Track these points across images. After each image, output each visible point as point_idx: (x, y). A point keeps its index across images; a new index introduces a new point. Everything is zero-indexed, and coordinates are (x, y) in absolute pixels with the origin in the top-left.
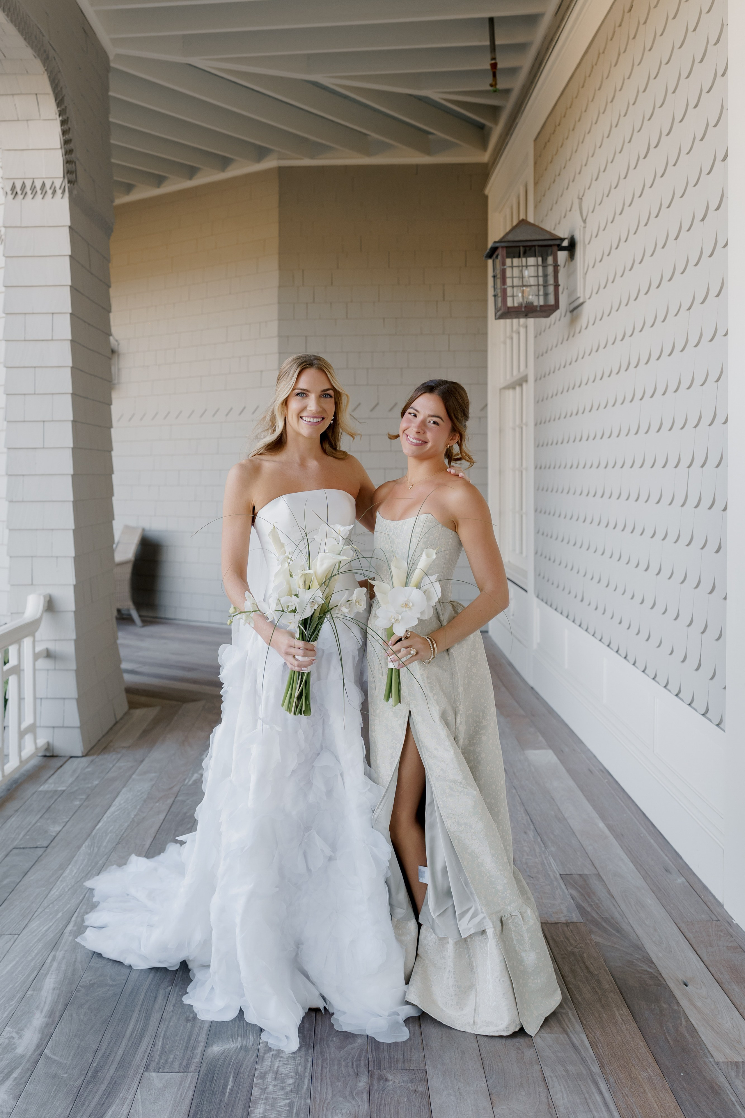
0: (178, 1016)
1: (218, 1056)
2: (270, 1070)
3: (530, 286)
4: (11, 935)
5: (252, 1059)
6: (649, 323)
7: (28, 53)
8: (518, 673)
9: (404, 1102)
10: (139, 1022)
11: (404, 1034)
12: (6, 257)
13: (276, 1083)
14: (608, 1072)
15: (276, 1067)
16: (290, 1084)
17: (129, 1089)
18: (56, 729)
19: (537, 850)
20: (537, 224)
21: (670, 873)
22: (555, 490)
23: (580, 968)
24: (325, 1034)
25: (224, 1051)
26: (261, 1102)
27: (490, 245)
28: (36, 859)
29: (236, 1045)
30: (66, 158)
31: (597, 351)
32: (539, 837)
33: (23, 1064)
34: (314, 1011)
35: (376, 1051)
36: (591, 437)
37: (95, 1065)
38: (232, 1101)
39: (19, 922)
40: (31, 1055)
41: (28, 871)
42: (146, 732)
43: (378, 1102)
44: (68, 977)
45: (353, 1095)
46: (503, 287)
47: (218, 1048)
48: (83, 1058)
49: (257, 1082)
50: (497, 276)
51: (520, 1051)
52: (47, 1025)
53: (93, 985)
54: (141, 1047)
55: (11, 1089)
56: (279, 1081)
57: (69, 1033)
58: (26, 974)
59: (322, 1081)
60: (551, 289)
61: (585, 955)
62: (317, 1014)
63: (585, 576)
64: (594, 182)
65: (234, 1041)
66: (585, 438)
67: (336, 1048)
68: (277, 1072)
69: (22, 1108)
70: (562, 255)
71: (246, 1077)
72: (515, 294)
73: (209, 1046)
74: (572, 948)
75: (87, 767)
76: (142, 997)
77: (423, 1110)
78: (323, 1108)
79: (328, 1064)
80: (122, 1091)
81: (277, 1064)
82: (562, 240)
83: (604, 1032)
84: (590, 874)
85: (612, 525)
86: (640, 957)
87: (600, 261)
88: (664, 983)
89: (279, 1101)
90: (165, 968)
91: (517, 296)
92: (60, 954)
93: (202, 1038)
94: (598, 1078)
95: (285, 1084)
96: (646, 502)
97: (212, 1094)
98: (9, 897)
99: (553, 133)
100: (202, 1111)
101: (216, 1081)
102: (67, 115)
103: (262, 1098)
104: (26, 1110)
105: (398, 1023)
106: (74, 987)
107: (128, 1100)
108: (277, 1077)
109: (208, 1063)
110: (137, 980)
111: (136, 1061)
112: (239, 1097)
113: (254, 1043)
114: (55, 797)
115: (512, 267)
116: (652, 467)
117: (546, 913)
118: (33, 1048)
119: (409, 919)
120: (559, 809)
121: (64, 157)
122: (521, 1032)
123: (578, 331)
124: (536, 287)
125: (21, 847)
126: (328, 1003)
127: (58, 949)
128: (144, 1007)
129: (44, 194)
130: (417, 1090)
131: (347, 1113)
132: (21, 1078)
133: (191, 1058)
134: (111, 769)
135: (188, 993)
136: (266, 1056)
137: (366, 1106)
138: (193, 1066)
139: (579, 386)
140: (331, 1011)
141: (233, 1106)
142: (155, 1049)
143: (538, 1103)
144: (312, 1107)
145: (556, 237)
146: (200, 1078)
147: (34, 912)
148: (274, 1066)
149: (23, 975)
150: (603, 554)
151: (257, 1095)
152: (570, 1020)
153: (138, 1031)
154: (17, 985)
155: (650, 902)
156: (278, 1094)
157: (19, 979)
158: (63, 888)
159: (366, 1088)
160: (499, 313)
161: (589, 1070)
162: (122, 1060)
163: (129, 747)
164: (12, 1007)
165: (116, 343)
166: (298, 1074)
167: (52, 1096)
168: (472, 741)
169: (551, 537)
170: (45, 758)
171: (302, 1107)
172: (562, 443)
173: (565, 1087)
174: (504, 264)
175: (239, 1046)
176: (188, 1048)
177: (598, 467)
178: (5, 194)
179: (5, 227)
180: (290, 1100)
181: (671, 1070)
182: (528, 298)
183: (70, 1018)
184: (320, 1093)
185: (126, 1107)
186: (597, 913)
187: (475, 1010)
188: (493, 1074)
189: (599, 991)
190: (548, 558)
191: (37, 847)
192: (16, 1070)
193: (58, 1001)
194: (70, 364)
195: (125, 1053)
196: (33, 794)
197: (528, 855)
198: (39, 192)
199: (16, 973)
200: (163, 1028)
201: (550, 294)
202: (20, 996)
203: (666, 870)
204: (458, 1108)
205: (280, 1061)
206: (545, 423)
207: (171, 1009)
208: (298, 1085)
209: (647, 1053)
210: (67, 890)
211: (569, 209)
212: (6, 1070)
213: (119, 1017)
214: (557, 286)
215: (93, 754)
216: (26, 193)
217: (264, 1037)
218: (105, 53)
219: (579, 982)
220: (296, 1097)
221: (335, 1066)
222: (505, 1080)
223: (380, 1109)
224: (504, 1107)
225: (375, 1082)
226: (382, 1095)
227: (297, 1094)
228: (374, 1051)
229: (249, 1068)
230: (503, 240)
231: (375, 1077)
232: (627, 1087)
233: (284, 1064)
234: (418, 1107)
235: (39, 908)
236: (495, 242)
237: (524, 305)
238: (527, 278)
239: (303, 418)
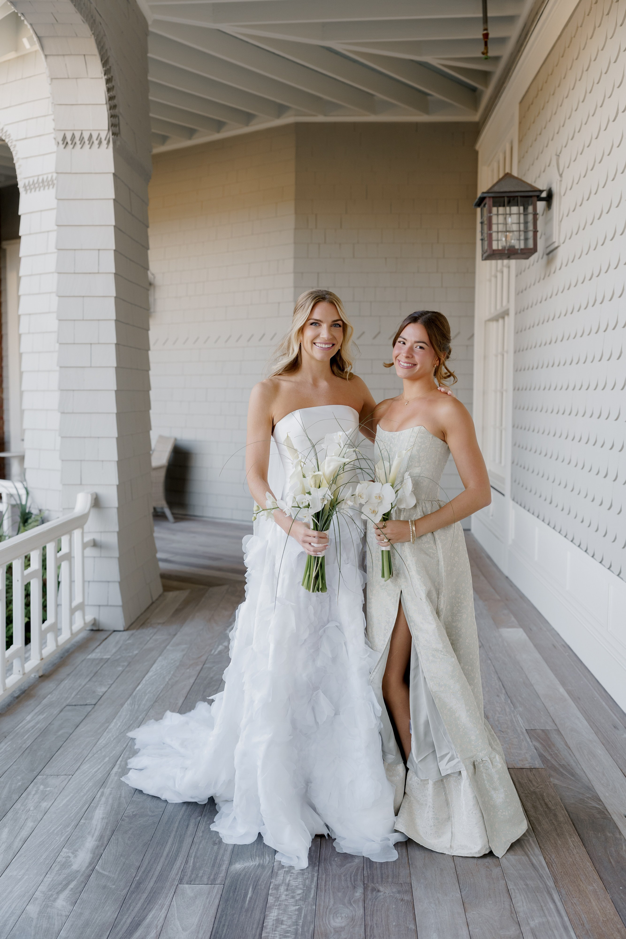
0: (206, 841)
1: (240, 871)
2: (283, 883)
3: (513, 231)
4: (66, 775)
5: (268, 874)
6: (613, 265)
7: (78, 18)
8: (495, 565)
9: (393, 908)
10: (174, 845)
11: (394, 855)
12: (58, 199)
13: (288, 893)
14: (561, 886)
15: (287, 881)
16: (299, 894)
17: (166, 897)
18: (101, 608)
19: (508, 710)
20: (520, 177)
21: (618, 729)
22: (530, 409)
23: (541, 804)
24: (328, 855)
25: (244, 869)
27: (479, 195)
28: (86, 714)
29: (254, 863)
30: (110, 113)
31: (568, 289)
32: (509, 699)
33: (78, 878)
34: (319, 837)
35: (370, 868)
36: (562, 363)
37: (137, 878)
38: (252, 906)
39: (73, 765)
40: (85, 870)
41: (80, 724)
42: (177, 612)
43: (371, 908)
44: (114, 809)
45: (351, 903)
46: (489, 232)
47: (240, 865)
48: (128, 873)
49: (272, 892)
50: (484, 222)
51: (488, 869)
52: (97, 847)
53: (135, 815)
54: (176, 865)
55: (68, 897)
56: (290, 892)
57: (116, 853)
58: (79, 807)
59: (325, 892)
60: (531, 234)
61: (545, 794)
62: (322, 839)
63: (553, 482)
64: (570, 141)
65: (253, 860)
66: (556, 364)
67: (337, 866)
68: (288, 885)
69: (78, 912)
70: (541, 205)
71: (263, 888)
72: (499, 238)
73: (232, 864)
74: (534, 788)
75: (128, 639)
76: (177, 825)
77: (408, 914)
78: (326, 912)
79: (331, 879)
80: (160, 899)
81: (288, 878)
82: (541, 191)
83: (558, 854)
84: (551, 730)
85: (577, 439)
86: (590, 796)
87: (574, 211)
88: (610, 817)
89: (290, 907)
90: (196, 802)
91: (501, 240)
92: (107, 791)
93: (227, 858)
94: (552, 891)
95: (295, 894)
96: (607, 419)
97: (235, 902)
98: (63, 745)
99: (536, 97)
100: (226, 915)
101: (238, 891)
102: (112, 74)
103: (276, 904)
104: (81, 914)
105: (388, 846)
106: (120, 817)
107: (165, 906)
108: (289, 888)
109: (232, 877)
110: (172, 812)
111: (172, 876)
112: (257, 904)
113: (269, 862)
114: (102, 664)
115: (498, 215)
116: (613, 389)
117: (514, 761)
118: (86, 864)
119: (398, 763)
120: (527, 677)
121: (109, 111)
122: (491, 854)
123: (553, 271)
124: (518, 233)
125: (74, 704)
126: (330, 830)
127: (106, 786)
128: (178, 833)
129: (91, 144)
130: (404, 899)
131: (346, 917)
132: (77, 889)
133: (217, 874)
134: (148, 642)
135: (215, 822)
136: (280, 872)
137: (362, 911)
138: (219, 879)
139: (553, 319)
140: (333, 837)
141: (252, 911)
142: (188, 866)
143: (503, 909)
144: (318, 911)
145: (537, 190)
146: (224, 889)
147: (85, 757)
148: (286, 880)
149: (77, 808)
150: (569, 463)
151: (272, 902)
152: (530, 845)
153: (173, 852)
154: (71, 815)
155: (600, 752)
156: (289, 902)
157: (73, 811)
158: (109, 737)
159: (361, 897)
160: (485, 255)
161: (545, 884)
162: (160, 875)
163: (164, 623)
164: (67, 834)
165: (152, 277)
166: (305, 886)
167: (102, 903)
168: (454, 619)
169: (526, 449)
170: (92, 632)
171: (309, 912)
172: (537, 368)
173: (525, 898)
174: (490, 212)
175: (257, 864)
176: (214, 866)
177: (567, 389)
178: (57, 143)
179: (57, 173)
180: (299, 906)
181: (612, 884)
182: (510, 242)
183: (117, 842)
184: (324, 901)
185: (164, 911)
186: (556, 761)
187: (452, 836)
188: (466, 887)
189: (555, 823)
190: (523, 467)
191: (86, 705)
192: (72, 883)
193: (107, 828)
194: (114, 294)
195: (162, 869)
196: (83, 661)
197: (499, 714)
198: (87, 142)
199: (71, 805)
200: (194, 850)
201: (530, 239)
202: (75, 824)
203: (614, 727)
204: (437, 913)
205: (291, 876)
206: (523, 350)
207: (201, 834)
208: (306, 894)
209: (593, 871)
210: (112, 740)
211: (548, 164)
212: (64, 882)
213: (158, 840)
214: (535, 232)
215: (133, 629)
216: (75, 143)
217: (277, 857)
218: (144, 18)
219: (539, 816)
220: (304, 904)
221: (337, 880)
222: (476, 891)
223: (373, 914)
224: (475, 913)
225: (369, 893)
226: (374, 903)
227: (305, 901)
228: (369, 869)
229: (266, 881)
230: (490, 191)
231: (370, 888)
232: (576, 898)
233: (294, 879)
234: (405, 912)
235: (89, 753)
236: (483, 193)
237: (507, 248)
238: (510, 225)
239: (316, 344)
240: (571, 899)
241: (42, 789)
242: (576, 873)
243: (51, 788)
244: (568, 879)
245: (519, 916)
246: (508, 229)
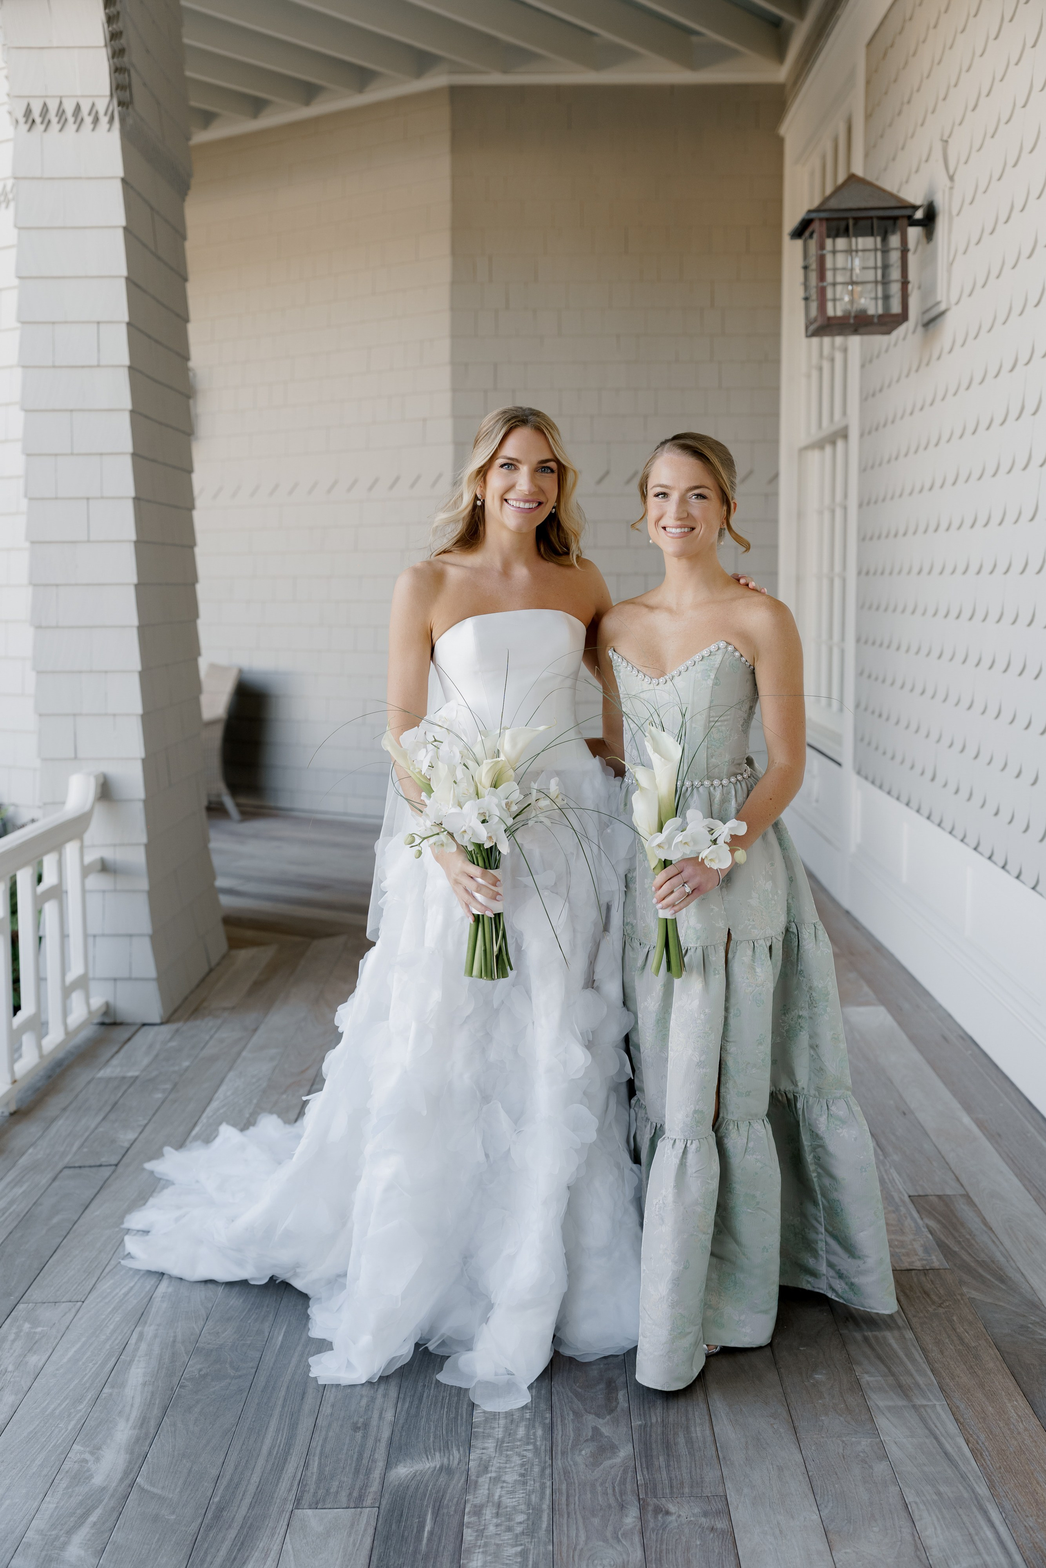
0: (340, 1421)
1: (406, 1481)
2: (488, 1502)
3: (864, 283)
4: (71, 1301)
5: (460, 1485)
9: (696, 1545)
10: (281, 1432)
12: (20, 229)
13: (499, 1521)
14: (1001, 1493)
15: (496, 1497)
16: (520, 1523)
17: (272, 1535)
18: (119, 983)
20: (870, 180)
22: (891, 608)
23: (949, 1337)
24: (568, 1445)
25: (415, 1473)
26: (477, 1551)
28: (101, 1183)
29: (432, 1465)
30: (114, 64)
31: (968, 388)
33: (105, 1501)
35: (650, 1471)
36: (955, 525)
37: (218, 1498)
38: (434, 1551)
39: (82, 1281)
40: (117, 1486)
41: (90, 1203)
42: (257, 986)
43: (656, 1547)
44: (165, 1366)
45: (618, 1537)
46: (820, 285)
47: (406, 1469)
48: (198, 1490)
49: (470, 1520)
50: (809, 267)
52: (138, 1440)
53: (204, 1376)
54: (287, 1470)
55: (89, 1540)
56: (503, 1519)
57: (172, 1449)
58: (100, 1361)
59: (568, 1517)
60: (895, 289)
61: (955, 1318)
63: (938, 741)
64: (969, 112)
65: (429, 1455)
66: (944, 525)
67: (587, 1466)
68: (499, 1505)
70: (914, 233)
71: (452, 1513)
72: (839, 296)
73: (391, 1468)
75: (171, 1040)
76: (283, 1393)
77: (726, 1557)
78: (573, 1557)
79: (577, 1491)
80: (259, 1538)
81: (498, 1492)
82: (915, 208)
84: (954, 1195)
85: (986, 664)
87: (977, 244)
89: (505, 1549)
91: (843, 299)
92: (149, 1330)
93: (380, 1454)
94: (987, 1503)
95: (512, 1523)
97: (402, 1541)
98: (62, 1244)
101: (406, 1520)
103: (479, 1544)
106: (175, 1380)
107: (273, 1551)
108: (500, 1511)
109: (392, 1493)
111: (280, 1492)
112: (443, 1544)
113: (461, 1461)
114: (124, 1088)
115: (834, 252)
117: (902, 1256)
118: (118, 1475)
121: (111, 61)
123: (935, 355)
124: (871, 285)
125: (77, 1165)
127: (146, 1323)
128: (286, 1409)
130: (715, 1527)
131: (610, 1565)
133: (365, 1486)
134: (207, 1043)
136: (481, 1480)
137: (639, 1553)
138: (370, 1496)
139: (936, 445)
141: (435, 1558)
142: (308, 1475)
143: (900, 1543)
144: (557, 1557)
145: (907, 202)
146: (381, 1516)
147: (104, 1266)
148: (493, 1495)
149: (94, 1364)
150: (970, 707)
151: (471, 1541)
153: (280, 1445)
154: (84, 1379)
156: (503, 1538)
157: (88, 1370)
159: (637, 1525)
160: (811, 331)
161: (973, 1491)
162: (259, 1492)
163: (233, 1008)
164: (79, 1415)
166: (531, 1507)
167: (153, 1550)
169: (883, 681)
170: (103, 1027)
171: (541, 1557)
172: (905, 535)
173: (938, 1518)
174: (821, 247)
175: (438, 1466)
176: (359, 1471)
177: (964, 573)
180: (523, 1547)
182: (859, 304)
183: (173, 1428)
184: (567, 1535)
186: (970, 1254)
188: (828, 1502)
189: (979, 1372)
190: (877, 714)
191: (100, 1166)
193: (153, 1402)
194: (128, 405)
195: (262, 1481)
196: (89, 1082)
199: (84, 1360)
200: (318, 1441)
201: (894, 296)
202: (92, 1395)
204: (779, 1554)
205: (502, 1487)
206: (875, 503)
208: (533, 1524)
211: (924, 158)
212: (78, 1511)
213: (250, 1424)
214: (905, 283)
215: (178, 1020)
220: (531, 1542)
221: (588, 1493)
222: (846, 1508)
223: (660, 1558)
224: (848, 1551)
225: (650, 1516)
226: (662, 1537)
227: (533, 1537)
228: (645, 1470)
229: (456, 1499)
230: (823, 208)
231: (650, 1508)
232: (1032, 1516)
233: (509, 1493)
234: (719, 1553)
235: (111, 1259)
236: (810, 211)
237: (853, 314)
238: (857, 270)
239: (509, 502)
240: (1022, 1519)
241: (27, 1331)
242: (1027, 1468)
243: (43, 1327)
244: (1014, 1481)
245: (931, 1555)
246: (855, 279)
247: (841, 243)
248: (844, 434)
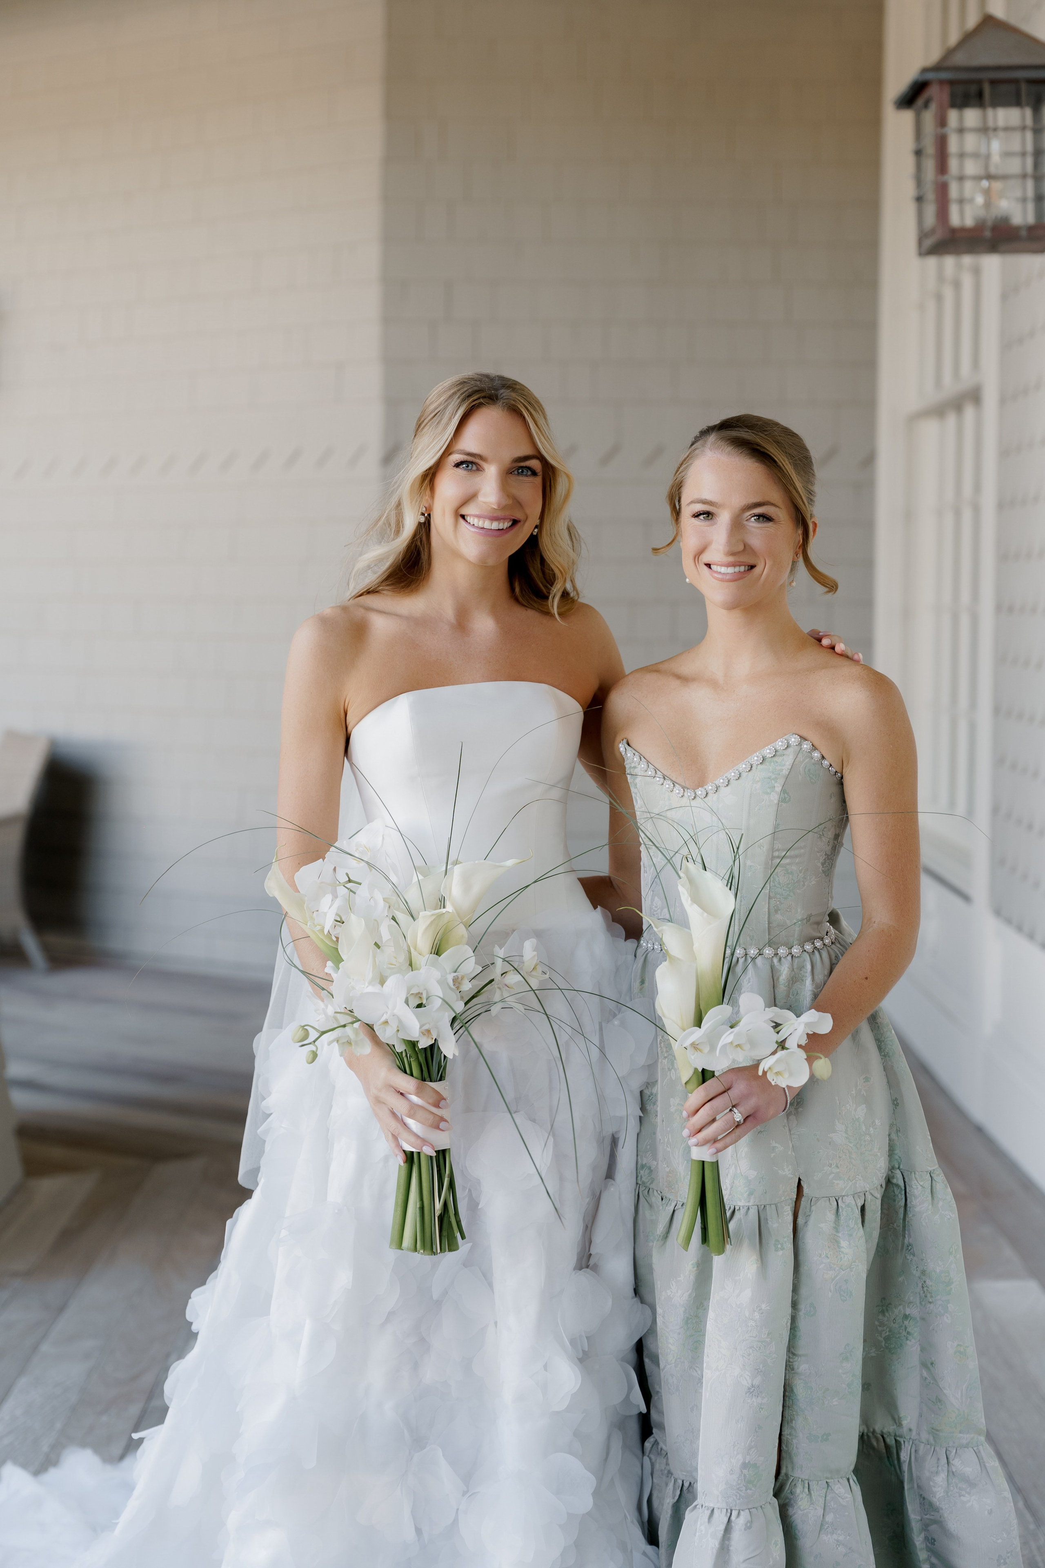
3: (1005, 177)
46: (939, 178)
50: (924, 151)
72: (968, 197)
115: (961, 131)
124: (1017, 181)
160: (926, 242)
174: (942, 121)
182: (998, 208)
190: (1025, 824)
206: (1023, 503)
230: (942, 66)
236: (925, 70)
237: (989, 223)
238: (996, 158)
239: (468, 519)
246: (993, 170)
247: (971, 116)
248: (975, 396)
